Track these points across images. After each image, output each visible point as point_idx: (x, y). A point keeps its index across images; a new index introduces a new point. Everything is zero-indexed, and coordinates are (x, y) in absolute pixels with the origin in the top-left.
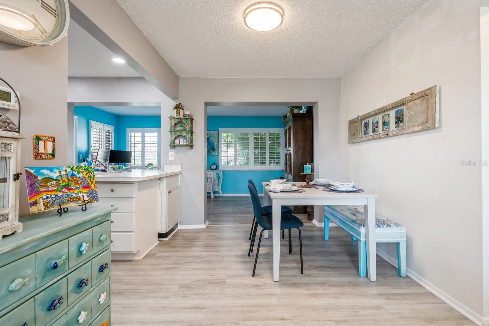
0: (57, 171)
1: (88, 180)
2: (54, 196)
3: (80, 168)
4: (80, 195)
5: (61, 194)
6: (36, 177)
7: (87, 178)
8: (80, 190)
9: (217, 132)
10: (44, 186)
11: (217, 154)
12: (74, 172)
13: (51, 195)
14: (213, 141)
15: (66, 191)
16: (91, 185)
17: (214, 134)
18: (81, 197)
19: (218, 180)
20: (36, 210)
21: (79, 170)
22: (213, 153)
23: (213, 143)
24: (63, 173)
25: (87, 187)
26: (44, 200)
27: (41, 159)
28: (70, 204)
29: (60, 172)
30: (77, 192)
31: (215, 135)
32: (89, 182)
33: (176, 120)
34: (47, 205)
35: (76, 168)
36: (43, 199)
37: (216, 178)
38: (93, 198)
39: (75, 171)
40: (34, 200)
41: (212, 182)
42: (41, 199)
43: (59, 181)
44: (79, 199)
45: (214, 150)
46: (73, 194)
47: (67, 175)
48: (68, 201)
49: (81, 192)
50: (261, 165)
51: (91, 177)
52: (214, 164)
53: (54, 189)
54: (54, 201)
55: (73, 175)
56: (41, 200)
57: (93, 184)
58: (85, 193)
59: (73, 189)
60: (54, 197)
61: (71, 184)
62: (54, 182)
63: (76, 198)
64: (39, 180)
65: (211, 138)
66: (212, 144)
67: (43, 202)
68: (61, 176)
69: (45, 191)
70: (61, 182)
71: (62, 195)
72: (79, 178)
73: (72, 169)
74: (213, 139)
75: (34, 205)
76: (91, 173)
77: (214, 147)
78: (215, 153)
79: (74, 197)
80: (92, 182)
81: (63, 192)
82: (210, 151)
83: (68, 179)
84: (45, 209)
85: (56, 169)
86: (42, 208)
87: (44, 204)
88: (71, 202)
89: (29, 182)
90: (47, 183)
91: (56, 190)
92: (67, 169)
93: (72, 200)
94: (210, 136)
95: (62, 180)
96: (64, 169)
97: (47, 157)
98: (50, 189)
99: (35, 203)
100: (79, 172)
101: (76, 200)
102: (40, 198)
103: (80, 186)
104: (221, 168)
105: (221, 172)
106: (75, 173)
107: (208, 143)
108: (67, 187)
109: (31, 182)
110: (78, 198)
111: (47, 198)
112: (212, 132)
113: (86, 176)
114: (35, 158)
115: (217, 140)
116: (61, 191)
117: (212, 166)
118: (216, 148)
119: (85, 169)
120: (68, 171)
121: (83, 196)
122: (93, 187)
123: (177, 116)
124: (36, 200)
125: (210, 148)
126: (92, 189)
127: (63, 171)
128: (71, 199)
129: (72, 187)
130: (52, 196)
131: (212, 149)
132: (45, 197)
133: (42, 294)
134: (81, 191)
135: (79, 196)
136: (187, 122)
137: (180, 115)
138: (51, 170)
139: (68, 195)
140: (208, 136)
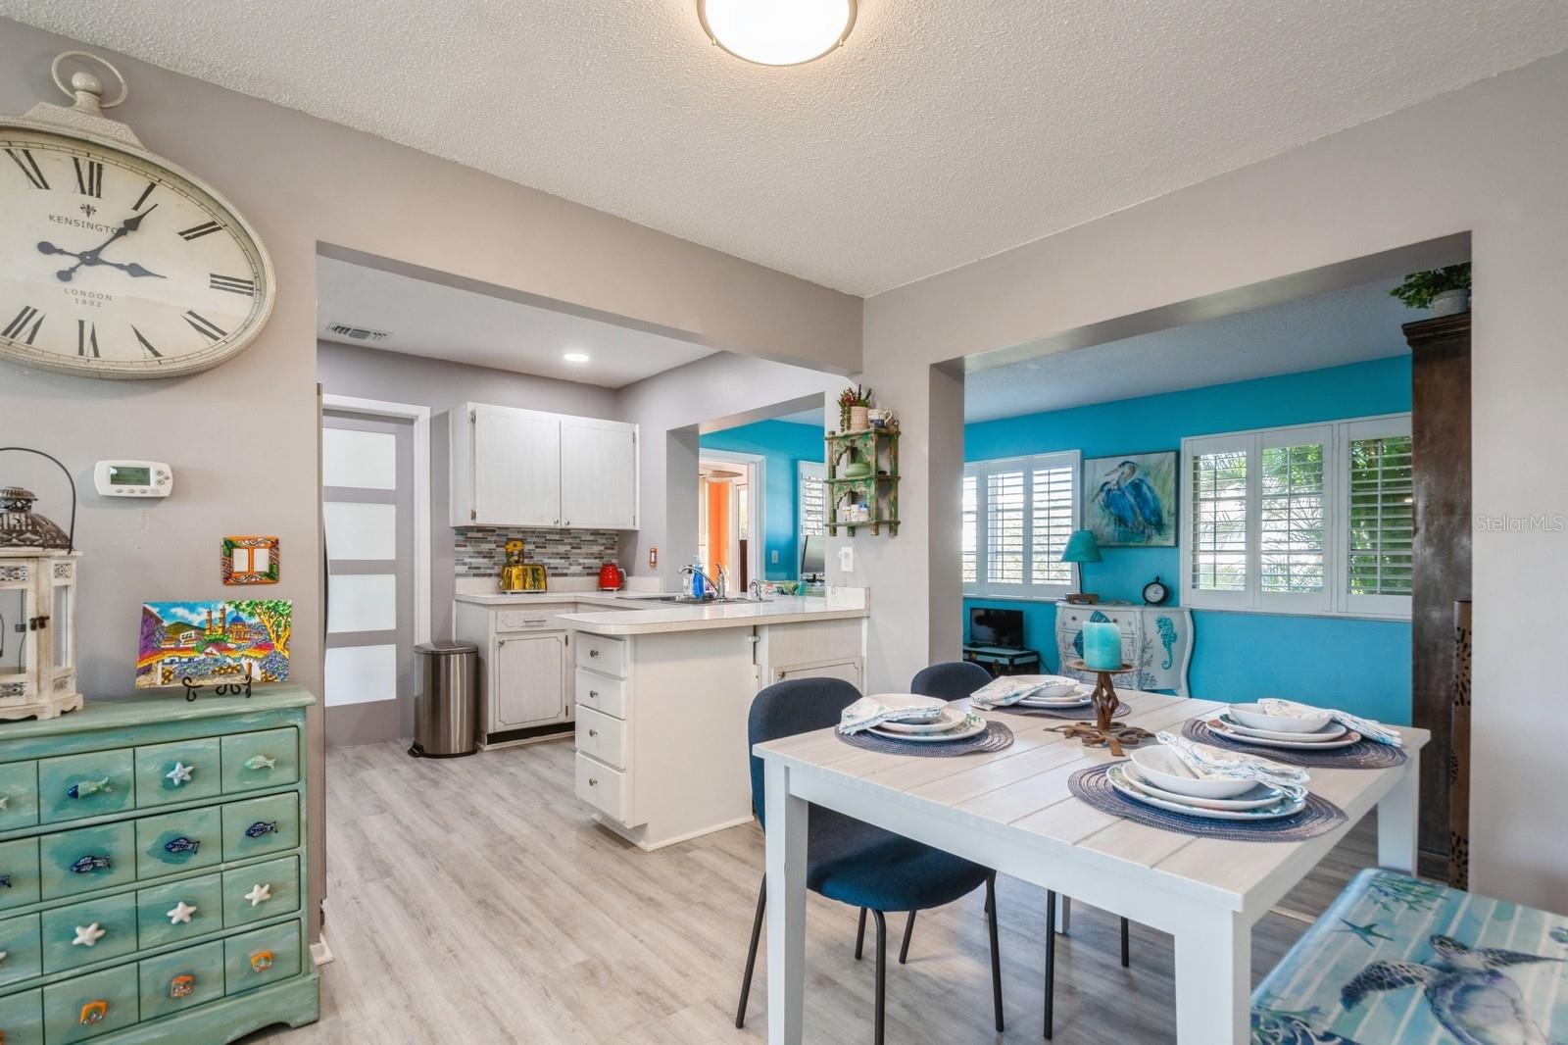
0: (204, 611)
1: (271, 631)
2: (186, 660)
3: (256, 604)
4: (245, 662)
5: (203, 656)
6: (159, 621)
7: (268, 626)
8: (246, 653)
9: (1172, 455)
10: (171, 639)
12: (241, 613)
13: (180, 658)
14: (1157, 491)
15: (214, 652)
16: (274, 642)
17: (1162, 462)
18: (246, 667)
19: (1167, 644)
20: (145, 683)
21: (253, 609)
22: (1156, 540)
23: (1155, 498)
24: (216, 615)
25: (265, 646)
26: (165, 666)
27: (239, 583)
28: (217, 679)
29: (210, 613)
30: (237, 655)
31: (1165, 468)
32: (273, 636)
33: (842, 442)
34: (168, 676)
35: (248, 605)
36: (163, 664)
37: (1156, 639)
38: (273, 673)
39: (243, 610)
40: (146, 664)
41: (1138, 652)
42: (161, 663)
43: (204, 630)
44: (239, 671)
45: (1159, 526)
46: (228, 660)
47: (223, 619)
48: (214, 672)
49: (247, 656)
50: (1383, 593)
51: (279, 626)
52: (1157, 581)
53: (190, 646)
54: (185, 669)
55: (237, 620)
56: (160, 666)
57: (282, 641)
58: (256, 658)
59: (230, 649)
60: (185, 663)
61: (228, 637)
62: (193, 632)
63: (234, 668)
64: (163, 627)
65: (1150, 481)
66: (1152, 504)
67: (163, 669)
68: (210, 621)
69: (171, 649)
70: (207, 633)
71: (204, 660)
72: (250, 626)
73: (237, 607)
74: (1155, 484)
75: (143, 673)
76: (282, 615)
77: (1160, 516)
78: (1167, 540)
79: (229, 666)
80: (278, 637)
81: (207, 654)
82: (1143, 532)
83: (224, 627)
84: (163, 683)
85: (203, 606)
86: (159, 681)
87: (163, 674)
88: (221, 674)
89: (145, 629)
90: (179, 633)
91: (193, 648)
92: (227, 606)
93: (222, 672)
94: (1146, 474)
95: (210, 629)
96: (220, 606)
97: (254, 580)
98: (181, 646)
99: (147, 670)
100: (251, 615)
101: (231, 673)
102: (158, 662)
103: (249, 643)
104: (1187, 598)
105: (1187, 615)
106: (244, 616)
107: (1138, 500)
108: (218, 643)
109: (148, 631)
110: (239, 668)
111: (172, 662)
112: (1154, 458)
113: (267, 624)
114: (225, 582)
115: (1171, 486)
116: (201, 652)
117: (1148, 590)
118: (1168, 520)
119: (268, 608)
120: (227, 612)
121: (250, 665)
122: (279, 647)
123: (843, 430)
124: (151, 664)
125: (1146, 520)
126: (275, 652)
127: (217, 610)
128: (221, 668)
129: (229, 645)
130: (183, 660)
131: (1151, 524)
132: (167, 660)
133: (59, 835)
134: (249, 654)
135: (241, 665)
136: (866, 445)
137: (852, 427)
138: (192, 609)
139: (216, 660)
140: (1137, 475)
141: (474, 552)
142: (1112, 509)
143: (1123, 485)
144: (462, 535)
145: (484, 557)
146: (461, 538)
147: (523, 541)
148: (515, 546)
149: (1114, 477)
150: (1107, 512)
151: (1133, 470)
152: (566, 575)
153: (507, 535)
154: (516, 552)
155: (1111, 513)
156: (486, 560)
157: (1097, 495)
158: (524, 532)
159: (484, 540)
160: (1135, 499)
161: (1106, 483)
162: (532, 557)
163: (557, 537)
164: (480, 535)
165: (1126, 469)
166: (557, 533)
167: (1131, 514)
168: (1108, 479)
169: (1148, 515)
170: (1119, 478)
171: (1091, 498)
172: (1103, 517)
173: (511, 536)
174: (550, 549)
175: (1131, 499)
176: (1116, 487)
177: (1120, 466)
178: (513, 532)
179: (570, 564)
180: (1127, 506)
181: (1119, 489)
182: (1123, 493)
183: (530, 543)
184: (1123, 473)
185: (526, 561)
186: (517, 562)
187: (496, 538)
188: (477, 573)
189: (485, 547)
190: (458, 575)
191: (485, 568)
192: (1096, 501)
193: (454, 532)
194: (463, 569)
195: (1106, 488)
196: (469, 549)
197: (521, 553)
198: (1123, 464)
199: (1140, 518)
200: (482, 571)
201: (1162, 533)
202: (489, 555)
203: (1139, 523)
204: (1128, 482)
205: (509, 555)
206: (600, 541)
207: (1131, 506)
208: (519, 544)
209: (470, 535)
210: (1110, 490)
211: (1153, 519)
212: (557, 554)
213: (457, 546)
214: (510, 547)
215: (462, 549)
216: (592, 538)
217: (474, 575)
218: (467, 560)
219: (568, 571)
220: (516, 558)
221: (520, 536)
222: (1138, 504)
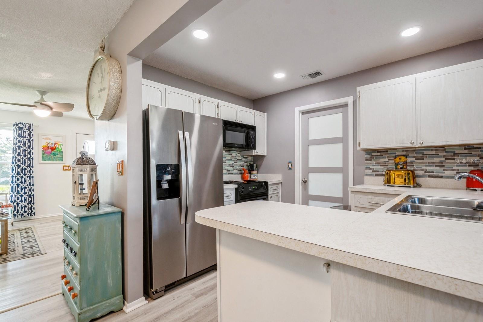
141: (375, 163)
144: (369, 154)
145: (381, 166)
146: (368, 156)
147: (406, 156)
148: (400, 159)
152: (441, 177)
153: (396, 153)
154: (401, 163)
156: (382, 167)
158: (407, 151)
159: (381, 156)
162: (413, 166)
163: (433, 152)
164: (379, 154)
166: (432, 150)
173: (398, 153)
174: (427, 160)
178: (399, 151)
179: (444, 170)
183: (411, 157)
185: (408, 168)
186: (402, 168)
187: (388, 155)
188: (376, 173)
189: (382, 160)
190: (367, 175)
191: (381, 171)
193: (365, 153)
194: (370, 172)
196: (373, 161)
197: (405, 163)
200: (380, 173)
202: (385, 165)
205: (396, 164)
206: (473, 153)
208: (403, 158)
209: (374, 154)
212: (433, 163)
213: (366, 160)
214: (397, 160)
215: (370, 162)
216: (466, 151)
217: (376, 175)
218: (372, 167)
219: (443, 175)
220: (401, 166)
221: (404, 153)
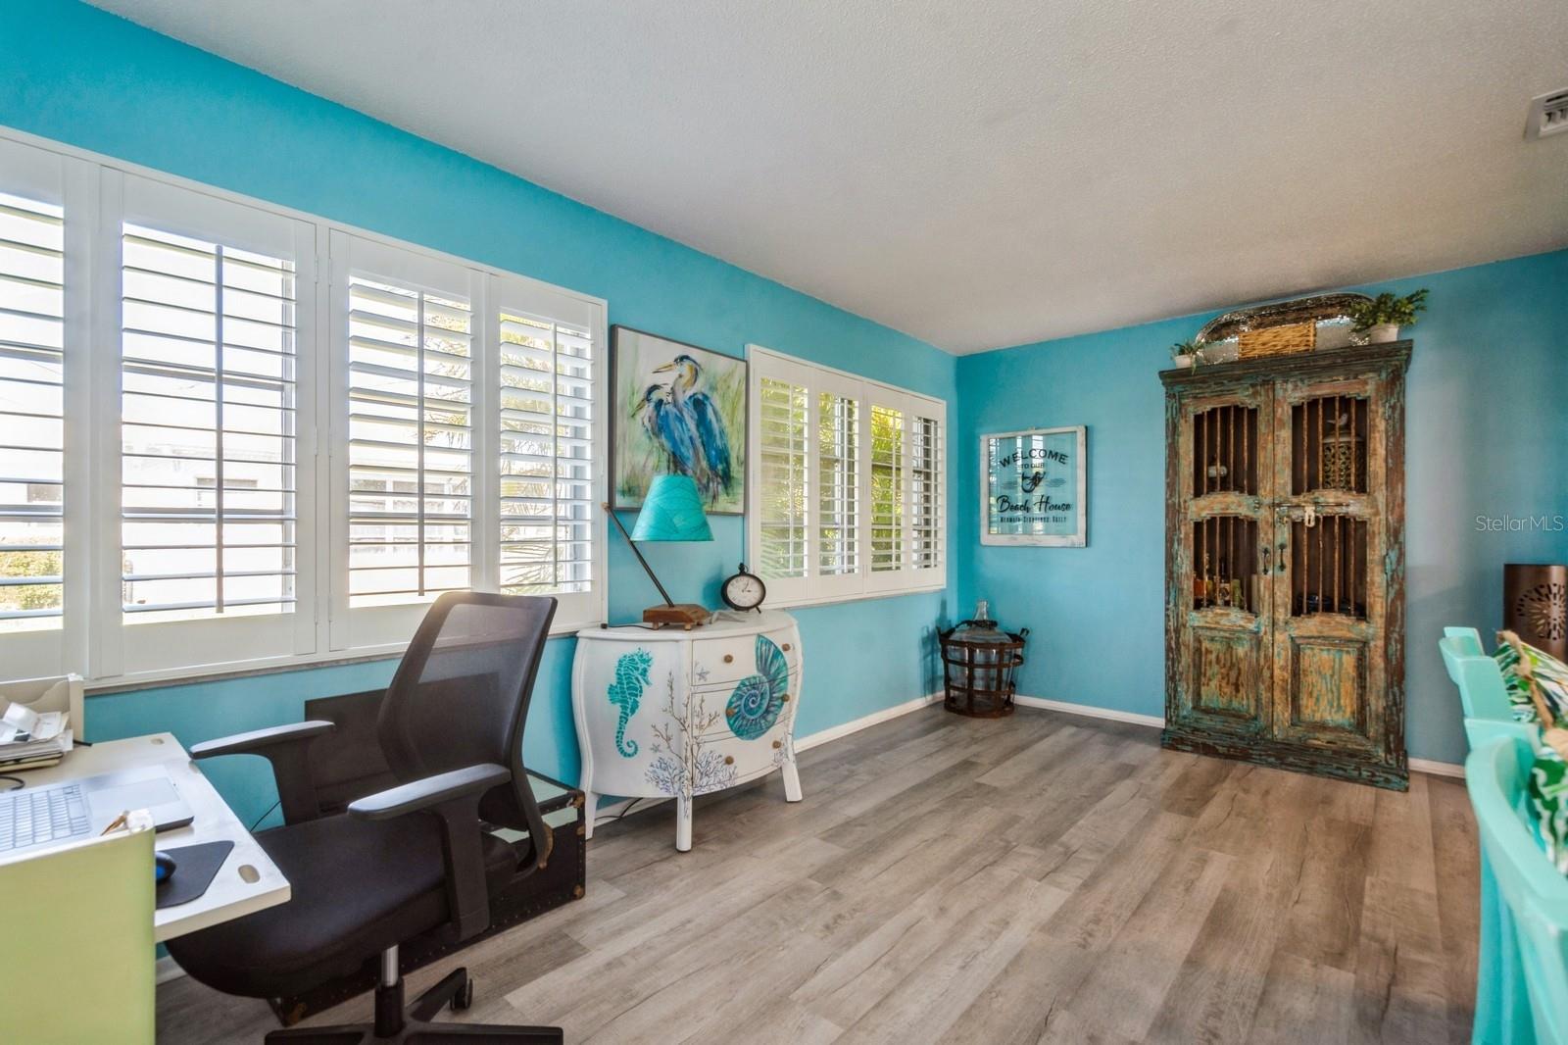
9: (741, 367)
11: (739, 509)
14: (726, 422)
17: (730, 375)
22: (723, 502)
23: (722, 432)
31: (734, 385)
45: (726, 479)
52: (744, 570)
65: (716, 401)
66: (719, 442)
74: (723, 407)
77: (727, 461)
78: (734, 503)
82: (707, 488)
94: (713, 388)
107: (701, 429)
112: (723, 364)
115: (740, 417)
118: (735, 468)
125: (711, 467)
131: (717, 474)
140: (700, 386)
142: (663, 439)
143: (682, 398)
149: (667, 379)
150: (655, 440)
151: (696, 374)
155: (662, 445)
157: (640, 407)
160: (698, 426)
161: (655, 388)
165: (685, 369)
167: (691, 451)
168: (659, 379)
169: (713, 460)
170: (675, 383)
171: (629, 410)
172: (650, 453)
175: (691, 425)
176: (670, 399)
177: (676, 360)
180: (687, 442)
181: (675, 403)
182: (681, 412)
184: (680, 376)
192: (638, 418)
195: (655, 396)
198: (683, 358)
199: (704, 464)
201: (730, 491)
203: (702, 470)
204: (690, 393)
207: (691, 438)
210: (660, 403)
211: (720, 467)
222: (701, 437)
